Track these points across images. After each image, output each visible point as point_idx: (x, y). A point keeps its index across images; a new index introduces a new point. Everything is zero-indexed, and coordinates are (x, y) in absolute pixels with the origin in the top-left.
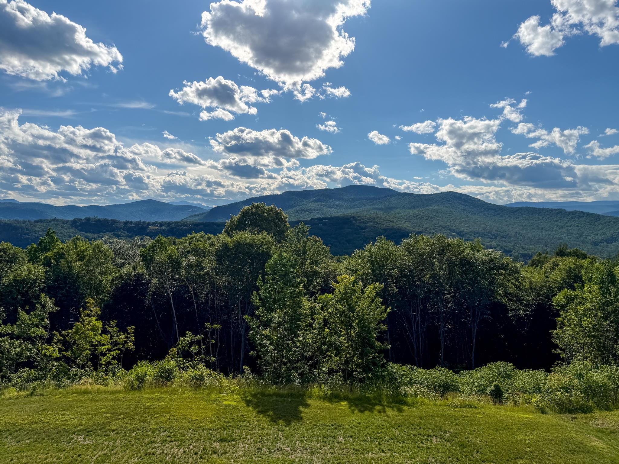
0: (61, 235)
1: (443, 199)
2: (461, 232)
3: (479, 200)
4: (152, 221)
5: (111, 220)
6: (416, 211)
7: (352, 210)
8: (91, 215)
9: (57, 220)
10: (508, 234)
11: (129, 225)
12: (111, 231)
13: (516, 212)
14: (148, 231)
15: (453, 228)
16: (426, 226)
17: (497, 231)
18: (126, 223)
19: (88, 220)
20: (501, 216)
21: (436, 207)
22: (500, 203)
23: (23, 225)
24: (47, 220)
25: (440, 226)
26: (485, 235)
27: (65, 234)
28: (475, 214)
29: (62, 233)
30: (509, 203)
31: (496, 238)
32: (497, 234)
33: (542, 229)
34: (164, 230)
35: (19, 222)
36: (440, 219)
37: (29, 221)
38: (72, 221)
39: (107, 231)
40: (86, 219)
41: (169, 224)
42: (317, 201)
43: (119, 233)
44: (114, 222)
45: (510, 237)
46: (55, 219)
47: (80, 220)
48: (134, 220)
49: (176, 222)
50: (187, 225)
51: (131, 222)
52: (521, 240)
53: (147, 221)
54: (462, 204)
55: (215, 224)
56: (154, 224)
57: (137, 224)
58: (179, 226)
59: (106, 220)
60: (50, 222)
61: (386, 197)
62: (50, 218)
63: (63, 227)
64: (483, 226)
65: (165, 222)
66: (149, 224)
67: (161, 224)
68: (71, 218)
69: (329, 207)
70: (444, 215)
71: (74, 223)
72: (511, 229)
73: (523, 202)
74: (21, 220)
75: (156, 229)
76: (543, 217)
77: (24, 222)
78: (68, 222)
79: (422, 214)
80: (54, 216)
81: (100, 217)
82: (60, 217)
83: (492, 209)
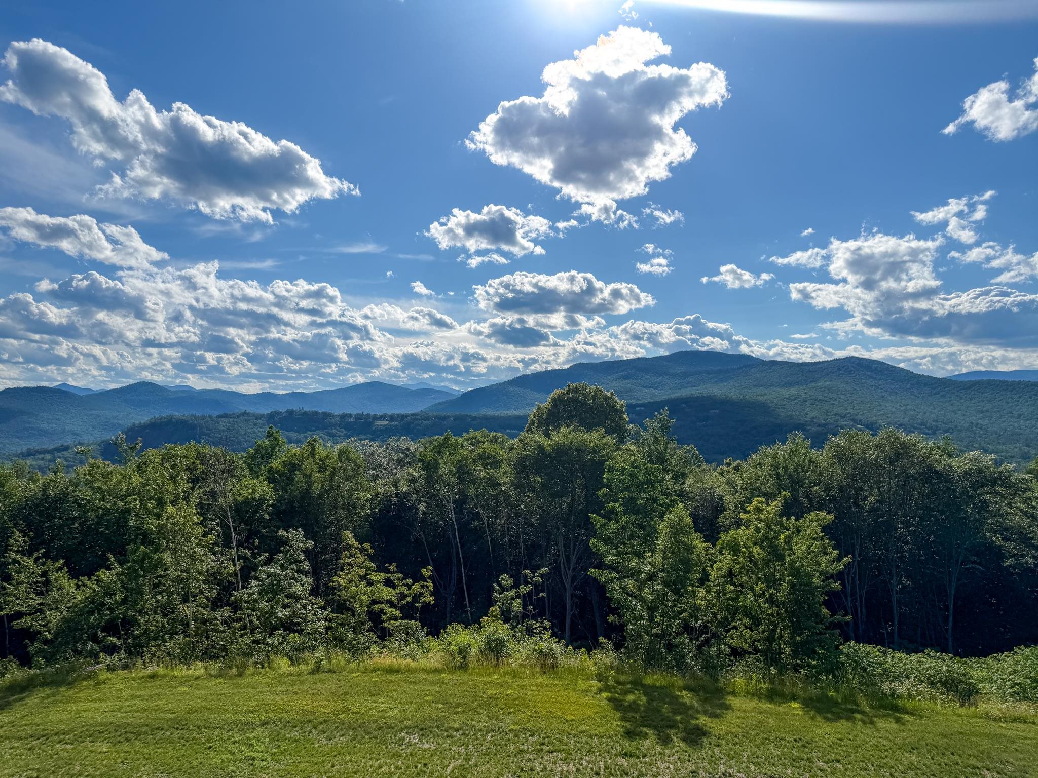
0: (253, 435)
1: (839, 369)
2: (872, 424)
3: (902, 370)
4: (379, 414)
5: (323, 413)
6: (793, 391)
7: (683, 390)
8: (295, 406)
9: (248, 414)
10: (956, 426)
11: (347, 420)
12: (323, 429)
13: (969, 388)
14: (373, 428)
15: (859, 417)
16: (812, 414)
17: (937, 421)
18: (343, 416)
19: (291, 413)
20: (943, 396)
21: (828, 383)
22: (940, 375)
23: (202, 422)
24: (234, 414)
25: (835, 415)
26: (915, 428)
27: (259, 434)
28: (896, 393)
29: (254, 432)
30: (957, 373)
31: (934, 433)
32: (937, 426)
33: (1019, 416)
34: (396, 426)
35: (196, 418)
36: (836, 403)
37: (210, 417)
38: (268, 414)
39: (317, 428)
40: (287, 411)
41: (403, 417)
42: (625, 378)
43: (334, 431)
44: (326, 415)
45: (960, 431)
46: (245, 413)
47: (278, 413)
48: (354, 412)
49: (413, 415)
50: (427, 419)
51: (350, 415)
52: (980, 437)
53: (372, 413)
54: (872, 378)
55: (470, 417)
56: (382, 418)
57: (359, 417)
58: (417, 420)
59: (316, 413)
60: (238, 416)
61: (740, 368)
62: (237, 412)
63: (255, 425)
64: (912, 413)
65: (398, 415)
66: (375, 418)
67: (392, 418)
68: (266, 411)
69: (645, 387)
70: (842, 397)
71: (271, 417)
72: (962, 418)
73: (980, 372)
74: (199, 414)
75: (385, 425)
76: (1020, 397)
77: (203, 418)
78: (262, 416)
79: (804, 396)
80: (243, 409)
81: (306, 409)
82: (251, 410)
83: (926, 385)
